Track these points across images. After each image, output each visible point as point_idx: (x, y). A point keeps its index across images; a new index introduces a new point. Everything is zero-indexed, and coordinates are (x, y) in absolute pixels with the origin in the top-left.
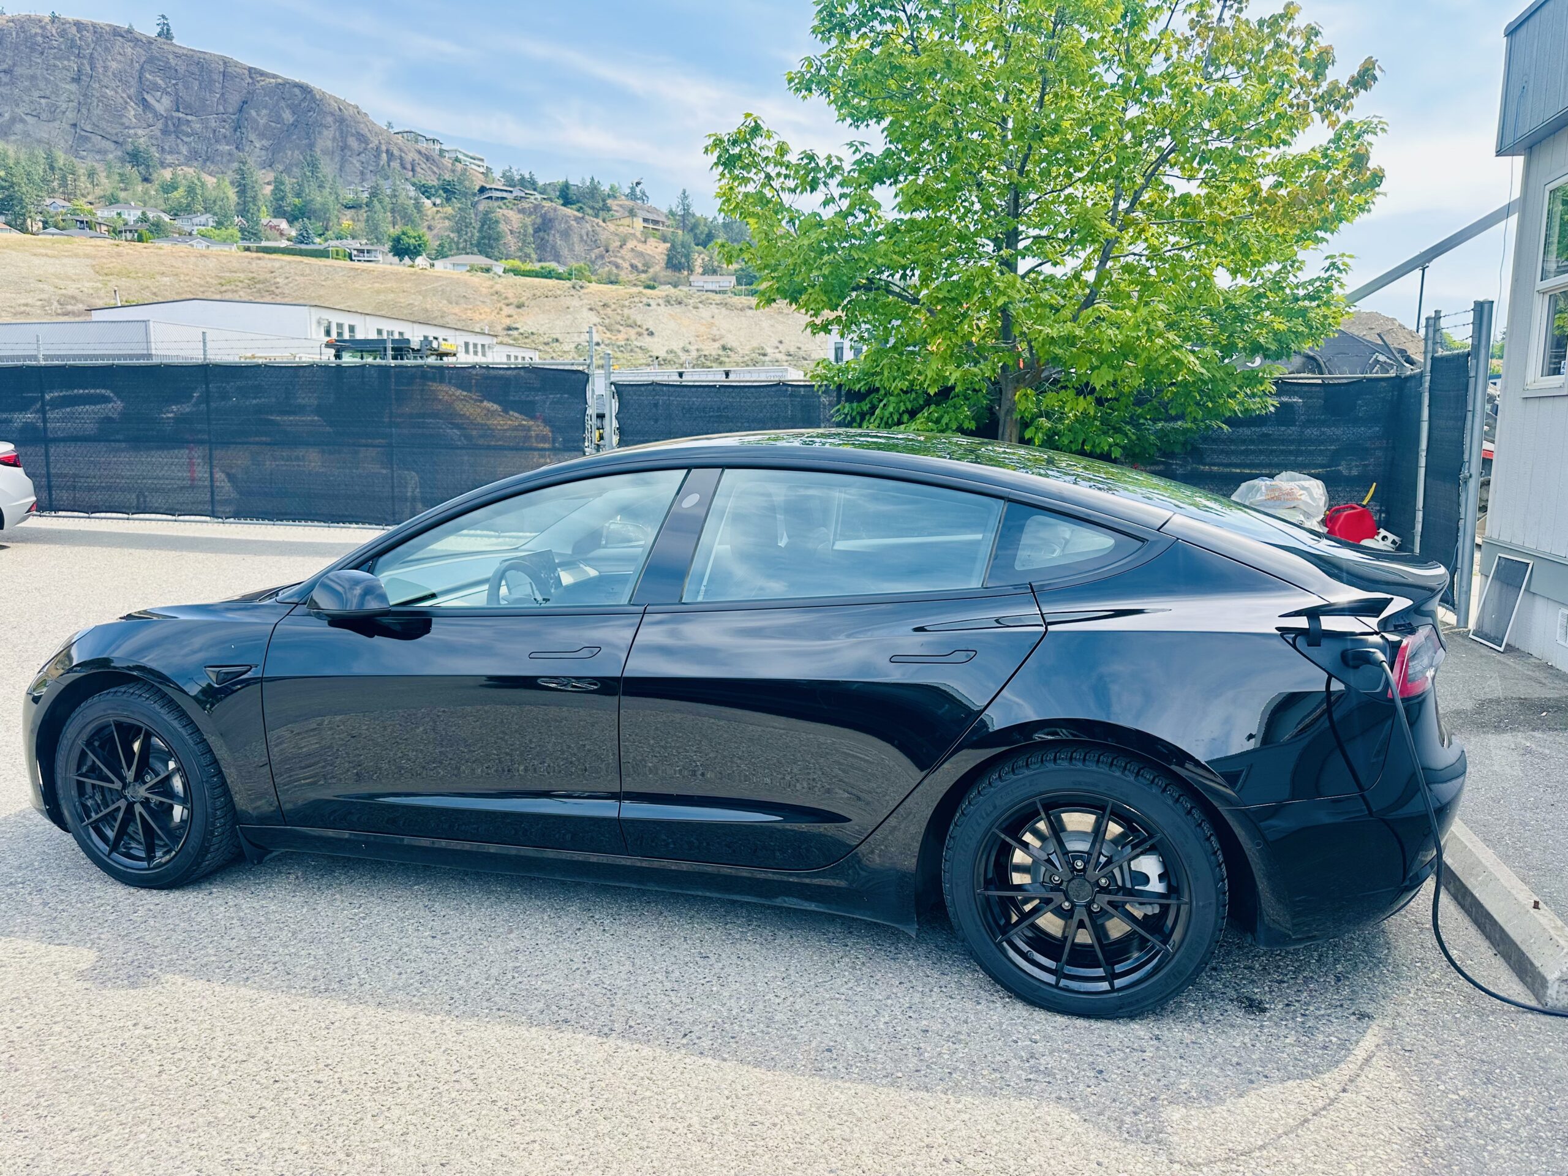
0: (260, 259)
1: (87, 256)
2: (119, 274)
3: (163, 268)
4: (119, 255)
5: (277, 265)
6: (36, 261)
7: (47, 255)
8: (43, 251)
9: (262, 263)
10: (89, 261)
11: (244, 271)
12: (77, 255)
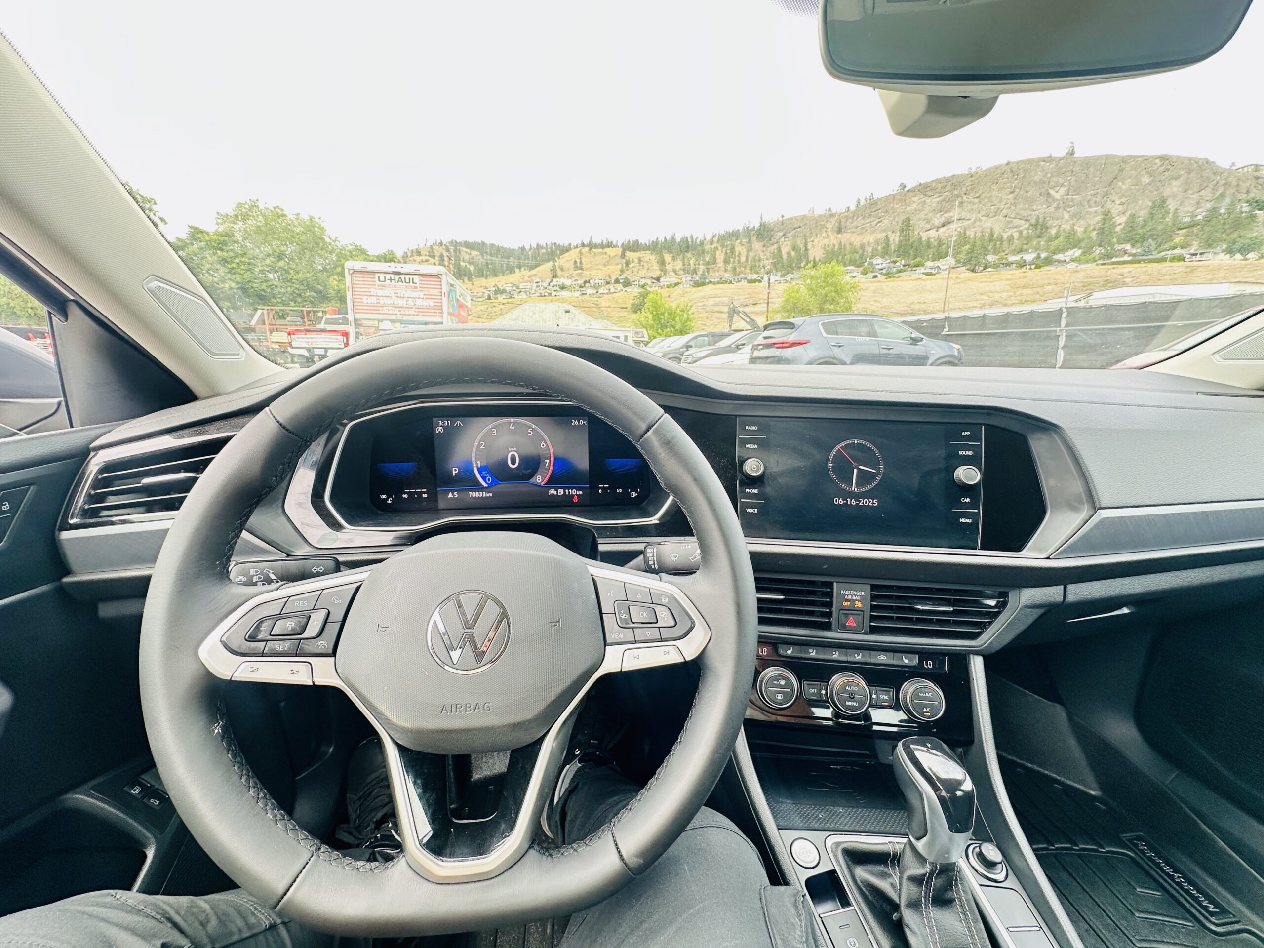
0: (1114, 268)
1: (1008, 280)
2: (1024, 287)
3: (1049, 281)
4: (1025, 277)
5: (1126, 270)
6: (981, 285)
7: (986, 282)
8: (985, 280)
9: (1115, 271)
10: (1009, 282)
11: (1101, 277)
12: (1002, 280)
